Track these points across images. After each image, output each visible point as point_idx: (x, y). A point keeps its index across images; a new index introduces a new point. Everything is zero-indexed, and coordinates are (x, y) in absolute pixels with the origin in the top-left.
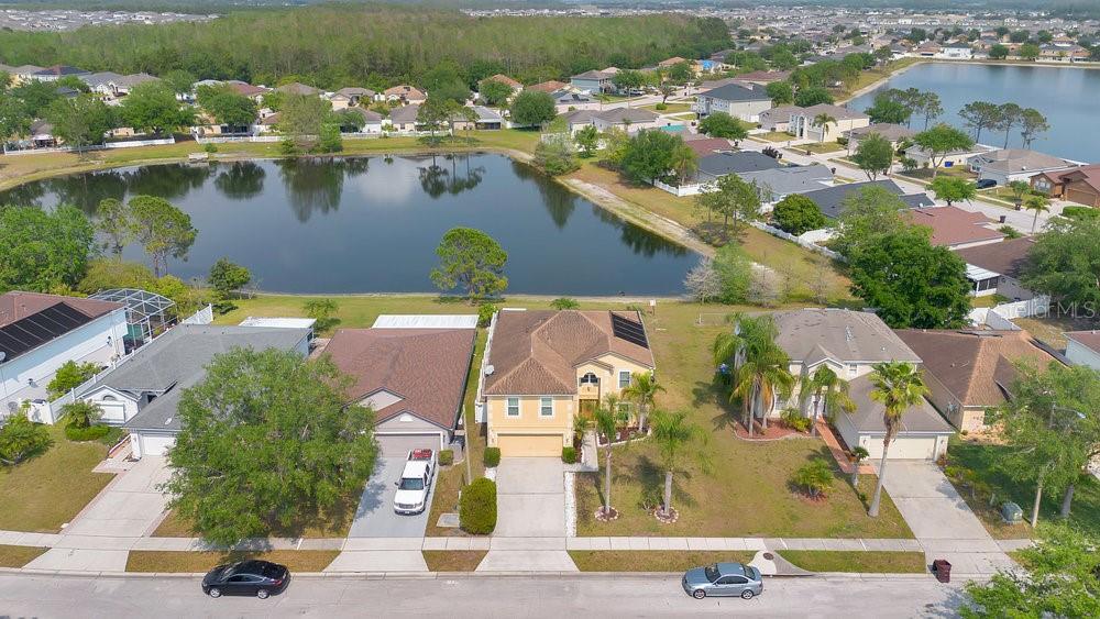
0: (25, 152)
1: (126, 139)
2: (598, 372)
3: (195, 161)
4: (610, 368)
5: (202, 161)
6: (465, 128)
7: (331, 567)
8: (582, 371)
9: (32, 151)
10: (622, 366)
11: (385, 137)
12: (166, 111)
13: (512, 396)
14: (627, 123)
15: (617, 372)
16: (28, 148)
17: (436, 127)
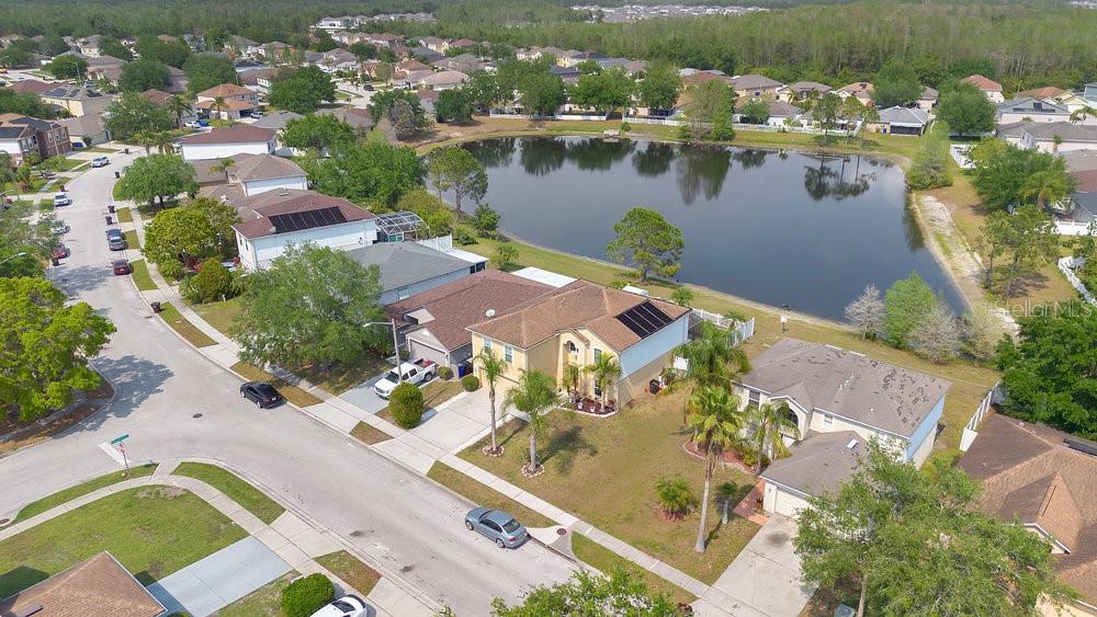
0: (508, 116)
1: (571, 113)
2: (578, 344)
3: (608, 137)
4: (587, 343)
5: (613, 137)
6: (878, 131)
7: (310, 409)
8: (566, 337)
9: (512, 117)
10: (597, 343)
11: (784, 131)
12: (605, 91)
13: (509, 345)
14: (1058, 141)
15: (593, 347)
16: (512, 114)
17: (833, 126)
